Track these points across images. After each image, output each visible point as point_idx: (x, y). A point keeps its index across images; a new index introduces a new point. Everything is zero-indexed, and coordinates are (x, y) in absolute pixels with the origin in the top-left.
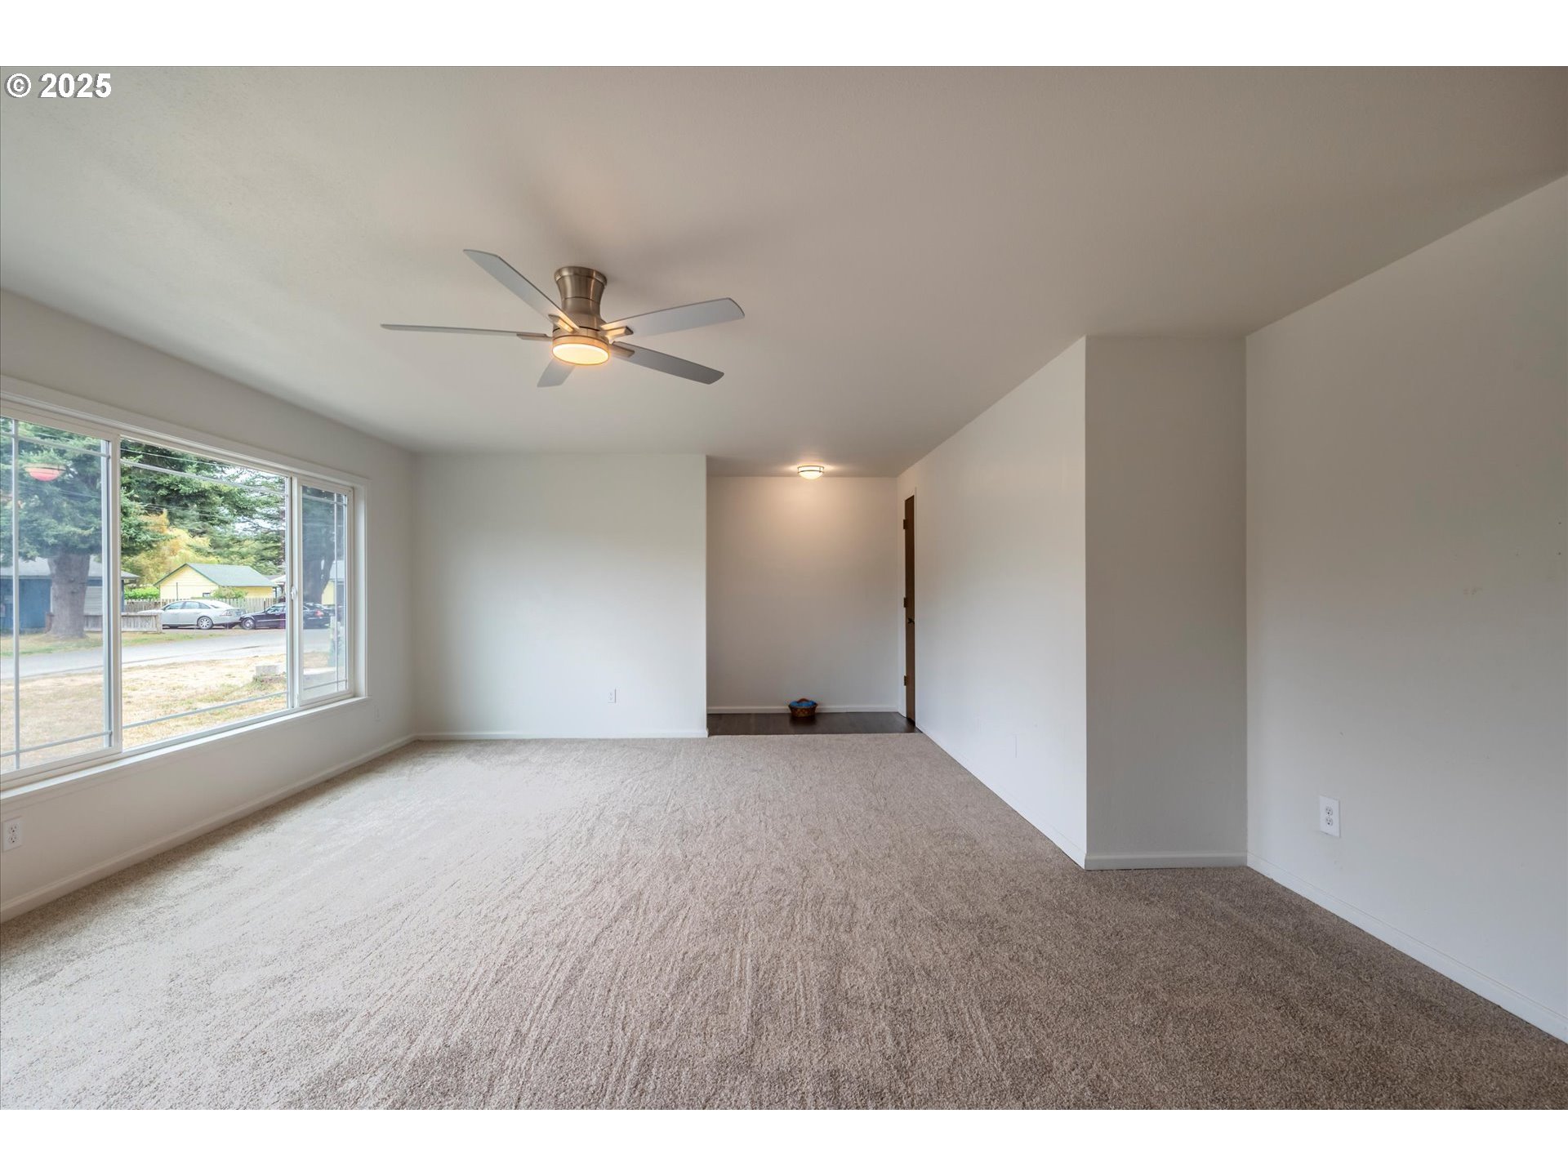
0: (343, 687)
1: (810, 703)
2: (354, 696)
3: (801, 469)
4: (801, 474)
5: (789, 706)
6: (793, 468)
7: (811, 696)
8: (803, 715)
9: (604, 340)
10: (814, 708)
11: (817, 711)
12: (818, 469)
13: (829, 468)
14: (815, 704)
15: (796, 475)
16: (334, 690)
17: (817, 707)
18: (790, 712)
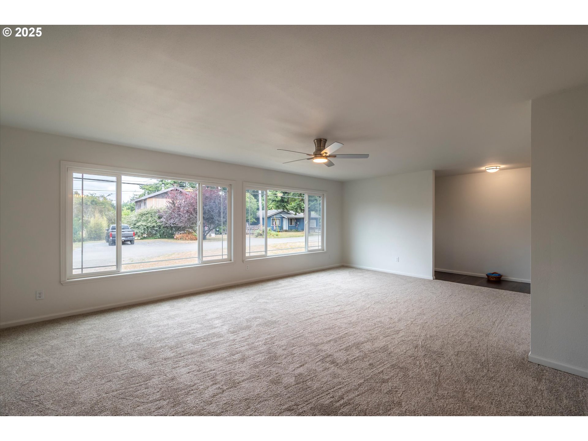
0: (320, 248)
1: (497, 275)
2: (323, 250)
3: (487, 169)
4: (487, 171)
5: (486, 275)
6: (483, 168)
7: (499, 271)
8: (493, 280)
9: (323, 157)
10: (501, 277)
11: (501, 279)
12: (495, 167)
13: (503, 166)
14: (502, 276)
15: (484, 171)
16: (317, 248)
17: (502, 277)
18: (486, 277)
